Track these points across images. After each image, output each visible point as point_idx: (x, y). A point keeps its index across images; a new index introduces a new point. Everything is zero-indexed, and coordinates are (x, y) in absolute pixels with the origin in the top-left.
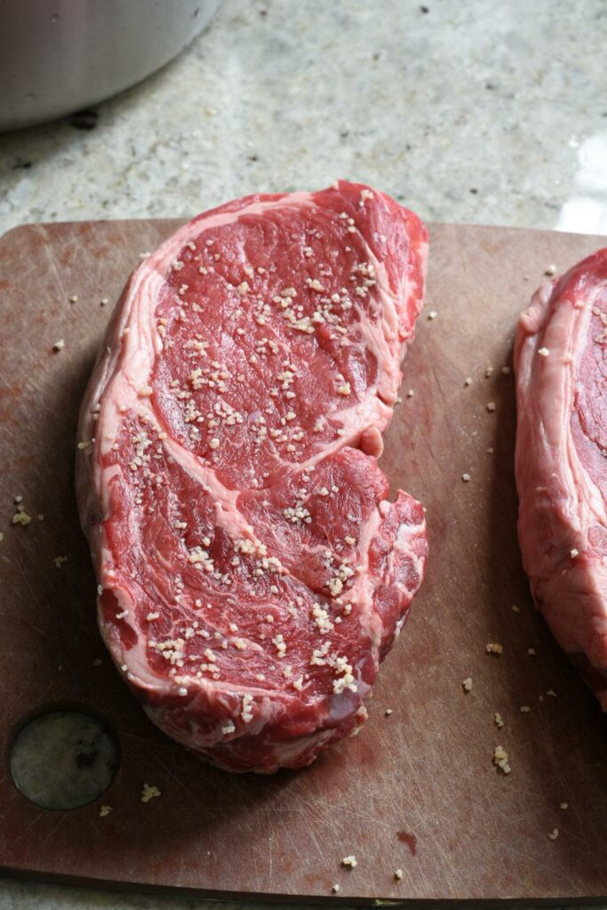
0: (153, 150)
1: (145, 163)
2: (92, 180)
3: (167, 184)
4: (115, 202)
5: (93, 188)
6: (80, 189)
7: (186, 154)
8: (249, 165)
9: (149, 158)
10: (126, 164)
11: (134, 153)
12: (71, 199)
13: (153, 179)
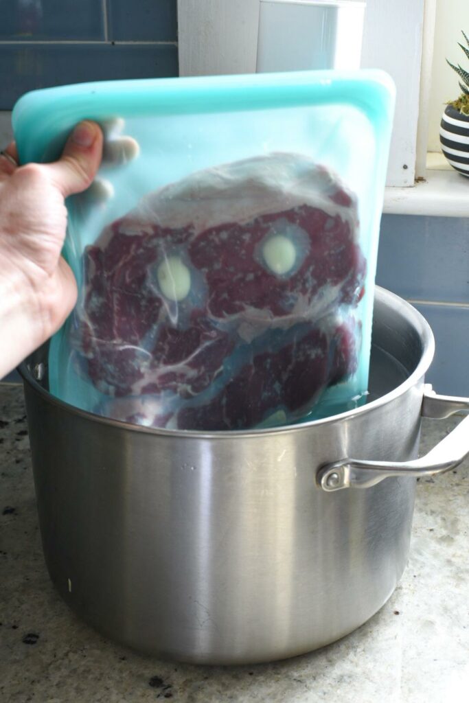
0: (66, 655)
1: (60, 661)
2: (28, 670)
3: (71, 672)
4: (39, 682)
5: (27, 674)
6: (20, 675)
7: (85, 656)
8: (120, 662)
9: (63, 659)
10: (49, 662)
11: (55, 656)
12: (14, 680)
13: (63, 670)
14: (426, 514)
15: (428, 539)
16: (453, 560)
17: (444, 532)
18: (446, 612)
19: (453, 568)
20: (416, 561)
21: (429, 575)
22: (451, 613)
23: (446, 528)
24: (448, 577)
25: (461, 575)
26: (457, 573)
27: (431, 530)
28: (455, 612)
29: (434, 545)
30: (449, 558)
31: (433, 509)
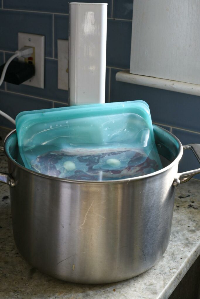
14: (191, 221)
15: (185, 229)
16: (190, 239)
17: (193, 228)
18: (172, 255)
19: (187, 241)
20: (174, 235)
21: (175, 241)
22: (174, 256)
23: (195, 227)
24: (183, 244)
25: (188, 244)
26: (187, 243)
27: (189, 226)
28: (176, 256)
29: (186, 232)
30: (188, 237)
31: (195, 220)
